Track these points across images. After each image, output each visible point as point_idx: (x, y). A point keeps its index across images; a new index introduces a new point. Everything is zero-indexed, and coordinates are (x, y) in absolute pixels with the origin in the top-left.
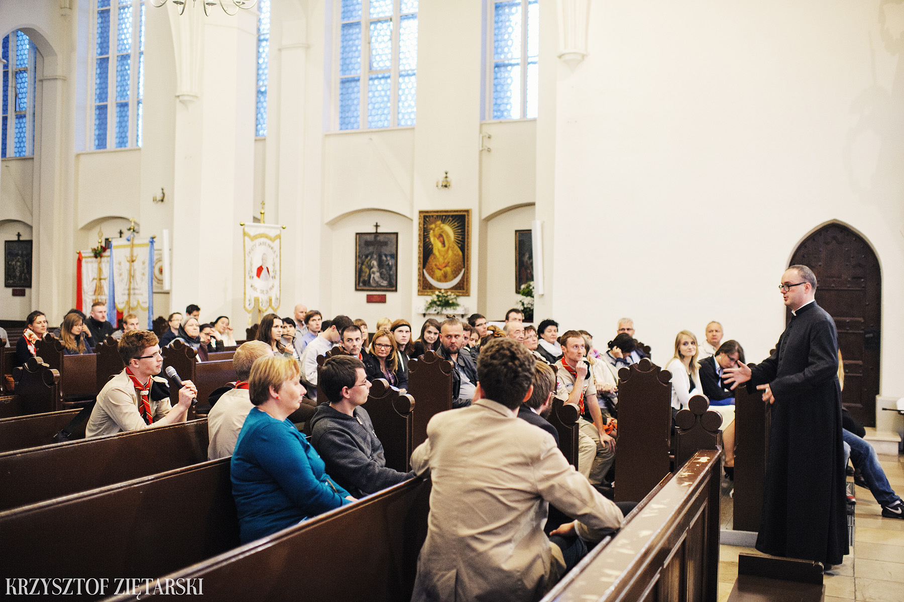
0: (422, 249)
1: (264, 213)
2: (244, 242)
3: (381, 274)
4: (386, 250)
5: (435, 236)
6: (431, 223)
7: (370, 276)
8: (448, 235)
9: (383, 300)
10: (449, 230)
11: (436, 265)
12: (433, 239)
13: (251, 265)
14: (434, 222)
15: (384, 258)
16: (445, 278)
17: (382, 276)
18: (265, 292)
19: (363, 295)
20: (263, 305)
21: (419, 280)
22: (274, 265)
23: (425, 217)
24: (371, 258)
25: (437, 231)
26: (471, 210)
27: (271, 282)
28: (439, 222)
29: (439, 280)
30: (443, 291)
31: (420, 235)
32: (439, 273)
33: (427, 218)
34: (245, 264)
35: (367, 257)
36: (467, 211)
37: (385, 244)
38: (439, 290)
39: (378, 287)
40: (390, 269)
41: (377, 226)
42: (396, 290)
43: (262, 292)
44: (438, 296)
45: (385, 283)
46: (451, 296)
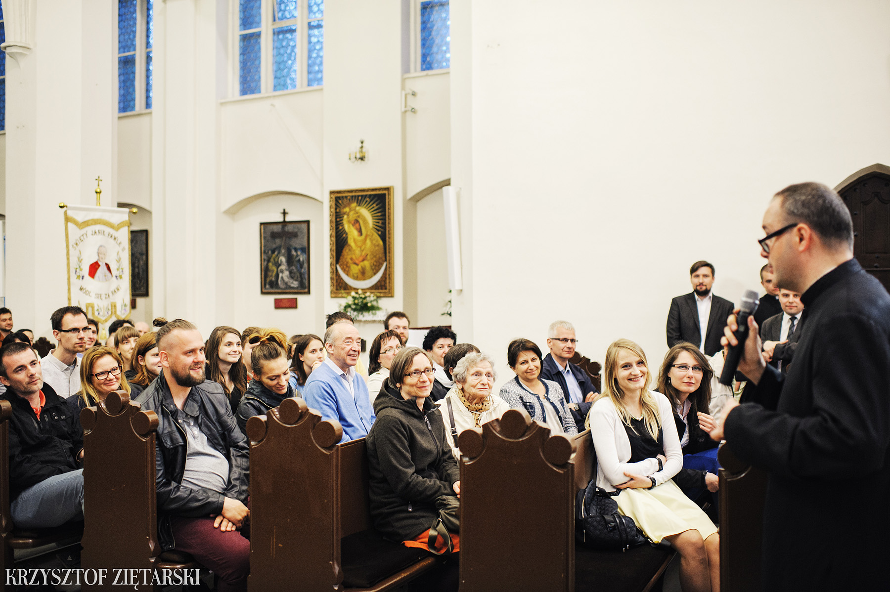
0: (334, 239)
1: (100, 192)
2: (66, 229)
3: (291, 272)
4: (296, 243)
5: (349, 222)
6: (345, 207)
7: (277, 275)
8: (365, 221)
9: (293, 305)
10: (366, 214)
11: (351, 259)
12: (347, 227)
13: (80, 260)
14: (349, 205)
15: (294, 253)
16: (363, 275)
17: (292, 275)
18: (103, 297)
19: (271, 299)
20: (101, 314)
21: (332, 278)
22: (119, 260)
23: (337, 199)
24: (279, 253)
25: (352, 216)
26: (393, 187)
27: (114, 283)
28: (354, 205)
29: (356, 278)
30: (360, 292)
31: (331, 222)
32: (355, 269)
33: (340, 200)
34: (68, 259)
35: (273, 252)
36: (388, 189)
37: (295, 235)
38: (356, 289)
39: (288, 290)
40: (302, 266)
41: (284, 213)
42: (309, 293)
43: (99, 296)
44: (354, 298)
45: (295, 284)
46: (371, 298)
